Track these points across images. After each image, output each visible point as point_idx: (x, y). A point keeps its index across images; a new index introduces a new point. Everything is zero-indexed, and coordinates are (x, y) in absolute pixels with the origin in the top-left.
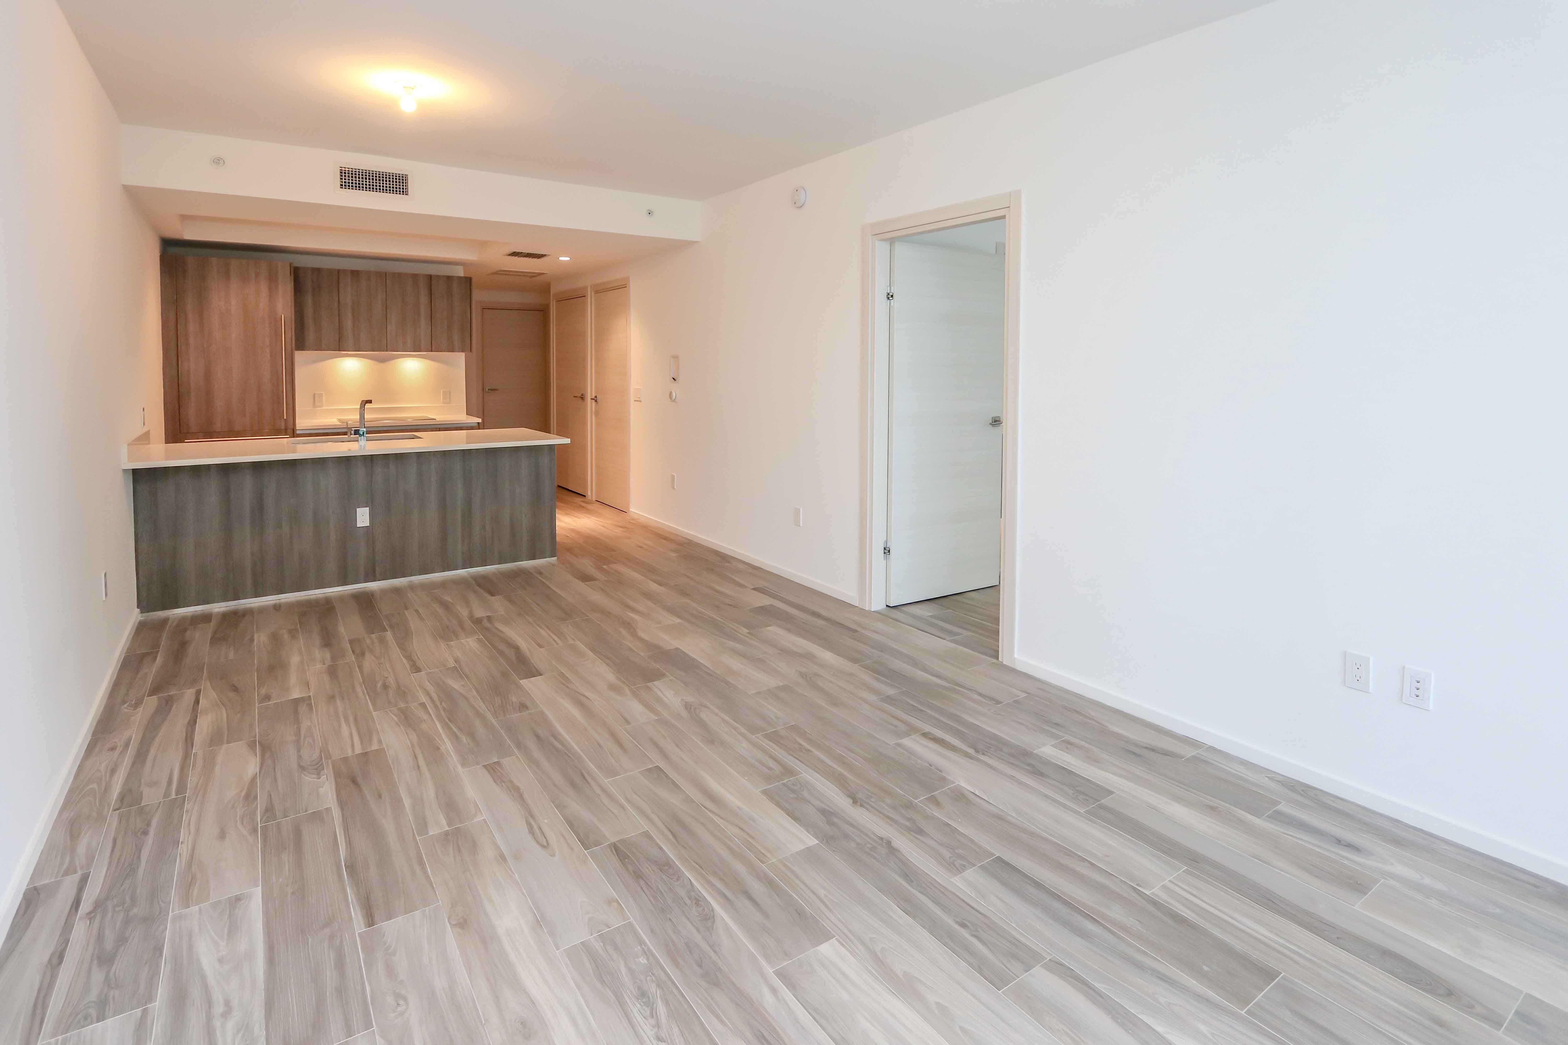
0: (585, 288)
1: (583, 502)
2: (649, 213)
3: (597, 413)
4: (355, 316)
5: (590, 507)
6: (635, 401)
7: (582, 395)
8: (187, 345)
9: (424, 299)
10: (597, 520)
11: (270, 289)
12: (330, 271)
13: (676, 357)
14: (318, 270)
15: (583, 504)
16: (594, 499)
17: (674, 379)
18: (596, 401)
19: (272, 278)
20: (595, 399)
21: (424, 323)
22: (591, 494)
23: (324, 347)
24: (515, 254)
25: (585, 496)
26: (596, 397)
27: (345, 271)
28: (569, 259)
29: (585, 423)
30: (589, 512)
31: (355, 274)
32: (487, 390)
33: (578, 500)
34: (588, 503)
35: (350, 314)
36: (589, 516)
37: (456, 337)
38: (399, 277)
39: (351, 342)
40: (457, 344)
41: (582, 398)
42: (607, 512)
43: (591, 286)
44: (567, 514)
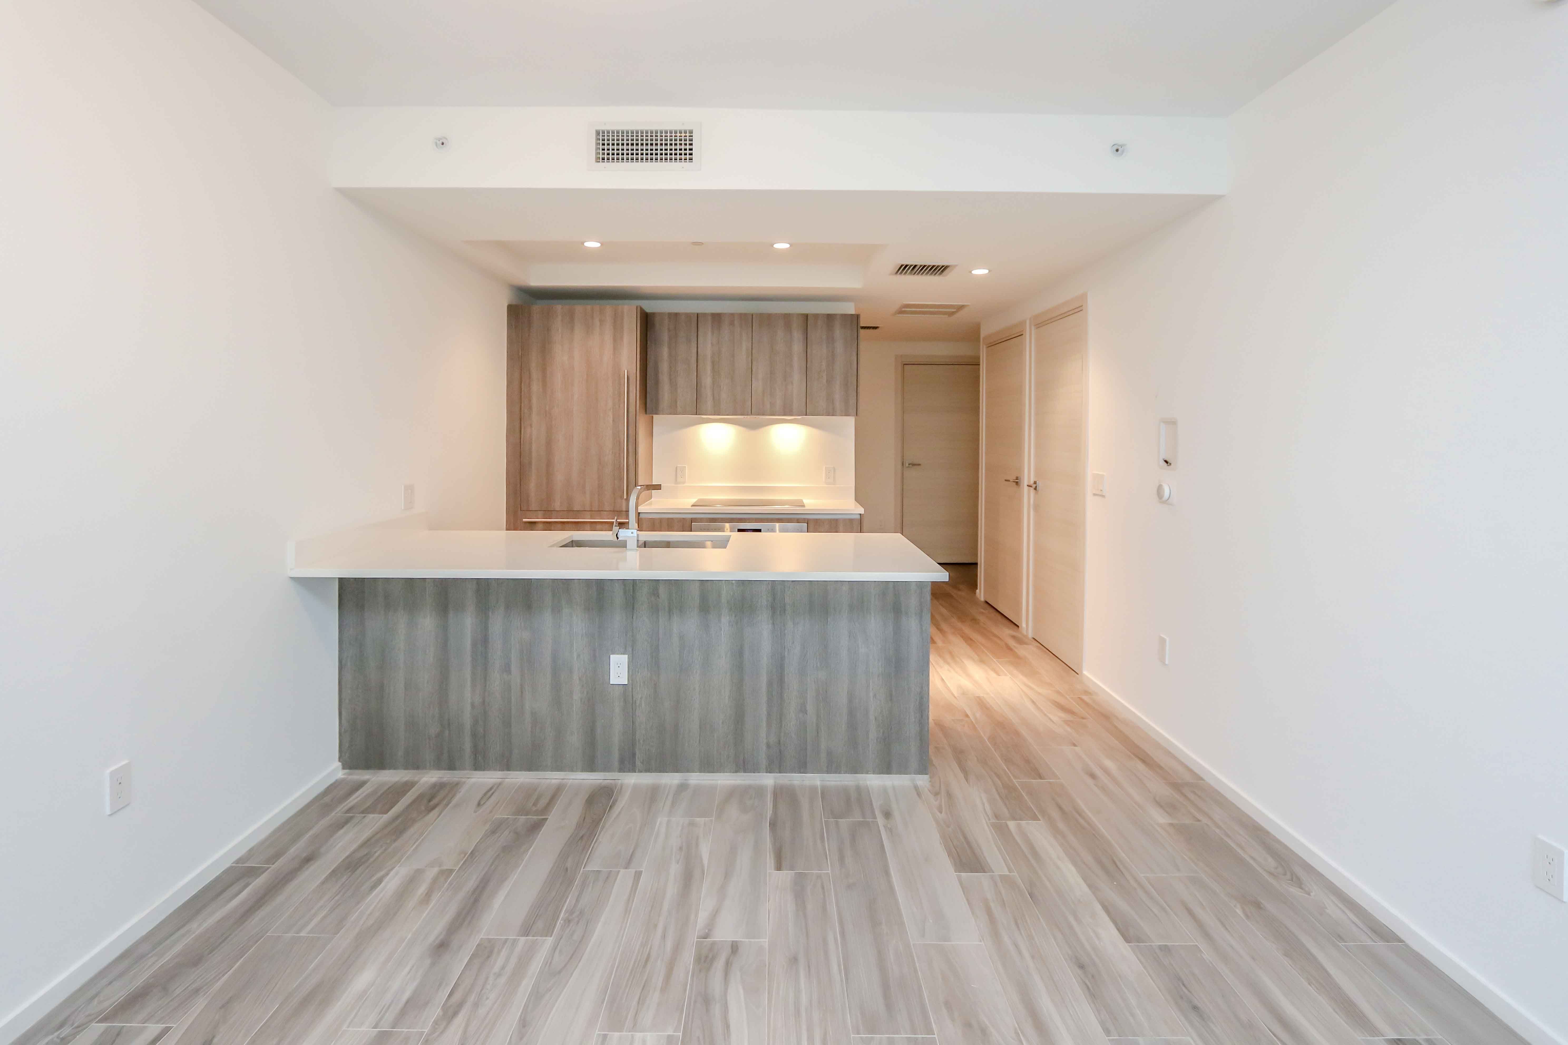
0: (1023, 323)
1: (1014, 637)
2: (1117, 150)
3: (1037, 507)
4: (715, 371)
5: (1022, 651)
6: (1095, 495)
7: (1017, 478)
8: (530, 408)
9: (797, 347)
10: (1026, 685)
11: (615, 340)
12: (688, 316)
13: (1172, 423)
14: (676, 315)
15: (1012, 643)
16: (1030, 635)
17: (1166, 462)
18: (1035, 489)
19: (617, 327)
20: (1035, 487)
21: (797, 377)
22: (1027, 627)
23: (679, 409)
24: (904, 269)
25: (1018, 626)
26: (1035, 483)
27: (705, 315)
28: (986, 271)
29: (1019, 521)
30: (1018, 662)
31: (717, 318)
32: (907, 465)
33: (1006, 632)
34: (1020, 641)
35: (709, 368)
36: (1015, 672)
37: (838, 396)
38: (767, 320)
39: (709, 404)
40: (838, 405)
41: (1017, 482)
42: (1044, 666)
43: (1030, 319)
44: (982, 661)
